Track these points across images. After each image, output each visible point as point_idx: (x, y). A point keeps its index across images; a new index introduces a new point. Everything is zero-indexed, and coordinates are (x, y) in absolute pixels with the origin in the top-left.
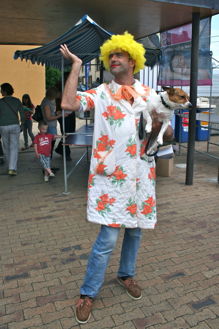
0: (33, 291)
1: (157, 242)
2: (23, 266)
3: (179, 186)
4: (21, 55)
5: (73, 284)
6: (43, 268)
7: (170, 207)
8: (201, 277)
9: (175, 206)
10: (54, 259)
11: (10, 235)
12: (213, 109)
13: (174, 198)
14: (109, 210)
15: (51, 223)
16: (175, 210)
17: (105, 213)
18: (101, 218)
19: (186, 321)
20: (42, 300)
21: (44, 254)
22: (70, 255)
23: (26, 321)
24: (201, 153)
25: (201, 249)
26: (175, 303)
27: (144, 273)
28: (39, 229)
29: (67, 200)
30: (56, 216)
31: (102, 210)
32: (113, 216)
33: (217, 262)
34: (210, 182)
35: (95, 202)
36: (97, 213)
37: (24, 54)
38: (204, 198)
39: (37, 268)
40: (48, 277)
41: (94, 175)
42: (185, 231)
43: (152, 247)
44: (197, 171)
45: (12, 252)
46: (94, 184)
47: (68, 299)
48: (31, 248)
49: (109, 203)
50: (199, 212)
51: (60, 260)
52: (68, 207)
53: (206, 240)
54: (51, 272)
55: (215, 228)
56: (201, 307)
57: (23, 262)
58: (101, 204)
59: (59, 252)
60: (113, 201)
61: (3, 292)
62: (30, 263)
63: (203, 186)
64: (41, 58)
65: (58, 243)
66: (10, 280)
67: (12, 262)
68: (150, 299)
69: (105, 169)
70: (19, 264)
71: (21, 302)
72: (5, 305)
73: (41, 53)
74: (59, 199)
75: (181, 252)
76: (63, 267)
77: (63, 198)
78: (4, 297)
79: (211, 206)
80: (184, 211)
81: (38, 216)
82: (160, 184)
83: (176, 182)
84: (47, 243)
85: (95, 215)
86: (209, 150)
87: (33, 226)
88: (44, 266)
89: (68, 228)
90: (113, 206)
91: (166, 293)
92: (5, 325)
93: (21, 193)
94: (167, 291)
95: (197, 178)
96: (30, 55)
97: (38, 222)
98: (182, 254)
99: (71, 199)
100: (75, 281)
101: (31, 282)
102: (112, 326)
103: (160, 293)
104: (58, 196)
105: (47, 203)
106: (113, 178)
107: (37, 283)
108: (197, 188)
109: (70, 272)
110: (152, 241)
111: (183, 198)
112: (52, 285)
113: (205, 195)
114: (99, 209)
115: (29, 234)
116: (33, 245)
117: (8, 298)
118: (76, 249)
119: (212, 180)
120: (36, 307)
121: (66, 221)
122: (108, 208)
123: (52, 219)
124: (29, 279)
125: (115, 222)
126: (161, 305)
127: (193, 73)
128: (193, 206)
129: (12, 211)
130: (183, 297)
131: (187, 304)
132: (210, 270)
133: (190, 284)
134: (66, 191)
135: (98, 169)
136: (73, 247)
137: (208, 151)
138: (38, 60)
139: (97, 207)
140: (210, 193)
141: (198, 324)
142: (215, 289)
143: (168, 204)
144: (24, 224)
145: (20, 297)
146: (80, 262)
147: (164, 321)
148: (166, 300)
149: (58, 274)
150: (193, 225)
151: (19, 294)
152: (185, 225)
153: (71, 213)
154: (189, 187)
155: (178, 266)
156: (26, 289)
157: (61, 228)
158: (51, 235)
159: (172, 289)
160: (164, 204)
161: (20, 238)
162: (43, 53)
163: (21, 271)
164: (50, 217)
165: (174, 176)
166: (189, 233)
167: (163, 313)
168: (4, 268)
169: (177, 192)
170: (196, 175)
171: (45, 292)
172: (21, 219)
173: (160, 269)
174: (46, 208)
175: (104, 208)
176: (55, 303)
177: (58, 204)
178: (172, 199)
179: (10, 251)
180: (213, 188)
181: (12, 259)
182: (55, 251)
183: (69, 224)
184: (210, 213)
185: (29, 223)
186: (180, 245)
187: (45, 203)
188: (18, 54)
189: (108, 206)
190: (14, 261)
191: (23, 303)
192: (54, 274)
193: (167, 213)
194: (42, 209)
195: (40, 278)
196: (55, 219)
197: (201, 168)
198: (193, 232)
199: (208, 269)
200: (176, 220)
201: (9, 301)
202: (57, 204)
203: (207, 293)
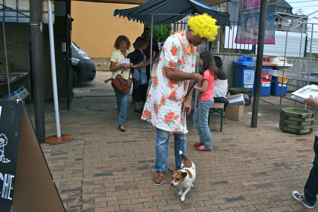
0: (114, 183)
1: (213, 163)
2: (108, 169)
3: (245, 127)
4: (119, 13)
5: (143, 181)
6: (123, 171)
7: (232, 141)
8: (240, 185)
9: (236, 141)
10: (132, 166)
11: (101, 150)
12: (290, 68)
13: (238, 136)
14: (174, 123)
15: (134, 145)
16: (236, 144)
17: (171, 124)
18: (168, 127)
19: (219, 207)
20: (119, 188)
21: (125, 163)
22: (145, 165)
23: (106, 198)
24: (274, 105)
25: (246, 169)
26: (214, 197)
27: (197, 179)
28: (124, 148)
29: (149, 131)
30: (139, 141)
31: (168, 122)
32: (176, 127)
33: (256, 178)
34: (273, 127)
35: (163, 116)
36: (165, 124)
37: (122, 12)
38: (263, 137)
39: (119, 171)
40: (126, 176)
41: (166, 99)
42: (239, 157)
43: (209, 165)
44: (265, 118)
45: (101, 160)
46: (165, 104)
47: (138, 189)
48: (116, 159)
49: (174, 118)
50: (254, 146)
51: (136, 168)
52: (149, 136)
53: (253, 164)
54: (128, 174)
55: (263, 157)
56: (233, 201)
57: (109, 167)
58: (168, 118)
59: (137, 163)
60: (177, 117)
61: (93, 182)
62: (114, 167)
63: (265, 129)
64: (136, 15)
65: (137, 157)
66: (98, 176)
67: (101, 166)
68: (197, 194)
69: (176, 95)
70: (106, 168)
71: (104, 188)
72: (93, 189)
73: (135, 12)
74: (143, 130)
75: (230, 170)
76: (138, 172)
77: (147, 130)
78: (93, 184)
79: (267, 143)
80: (243, 145)
81: (124, 140)
82: (229, 125)
83: (243, 125)
84: (129, 157)
85: (163, 125)
86: (282, 104)
87: (119, 146)
88: (124, 170)
89: (147, 149)
90: (177, 120)
91: (210, 192)
92: (92, 198)
93: (113, 125)
94: (211, 191)
95: (263, 123)
96: (127, 13)
97: (124, 144)
98: (230, 171)
99: (153, 131)
100: (145, 180)
101: (113, 178)
102: (165, 205)
103: (205, 191)
104: (143, 129)
105: (133, 132)
106: (179, 103)
107: (117, 179)
108: (260, 130)
109: (143, 175)
110: (210, 162)
111: (245, 136)
112: (128, 181)
113: (264, 135)
114: (166, 121)
115: (116, 151)
116: (118, 158)
117: (96, 185)
118: (150, 162)
119: (275, 125)
120: (114, 191)
121: (146, 145)
122: (173, 121)
123: (135, 143)
124: (112, 176)
125: (177, 130)
126: (204, 197)
127: (260, 33)
128: (251, 142)
129: (105, 135)
130: (221, 195)
131: (223, 199)
132: (248, 181)
133: (230, 188)
134: (150, 125)
135: (171, 95)
136: (148, 161)
137: (280, 104)
138: (133, 17)
139: (165, 120)
140: (269, 135)
141: (226, 209)
142: (247, 192)
143: (231, 139)
144: (113, 144)
145: (104, 185)
146: (151, 170)
147: (203, 206)
148: (209, 195)
149: (133, 175)
150: (246, 154)
151: (104, 184)
152: (240, 154)
153: (151, 140)
154: (253, 129)
155: (225, 178)
156: (109, 182)
157: (141, 149)
158: (132, 152)
159: (216, 190)
160: (228, 139)
161: (108, 152)
162: (137, 12)
163: (107, 172)
164: (134, 141)
165: (244, 120)
166: (241, 159)
167: (204, 202)
168: (94, 169)
169: (241, 131)
170: (263, 121)
171: (122, 184)
172: (111, 141)
173: (210, 178)
174: (131, 136)
175: (170, 121)
176: (129, 190)
177: (142, 133)
178: (236, 136)
179: (100, 160)
180: (273, 131)
181: (101, 164)
182: (134, 162)
183: (148, 147)
184: (263, 147)
185: (116, 144)
186: (231, 166)
187: (131, 132)
188: (117, 12)
189: (173, 120)
190: (102, 166)
191: (106, 188)
192: (131, 175)
193: (228, 145)
194: (128, 136)
195: (120, 176)
196: (137, 143)
197: (270, 116)
198: (245, 158)
199: (247, 181)
200: (234, 150)
201: (96, 187)
202: (140, 133)
203: (240, 194)
